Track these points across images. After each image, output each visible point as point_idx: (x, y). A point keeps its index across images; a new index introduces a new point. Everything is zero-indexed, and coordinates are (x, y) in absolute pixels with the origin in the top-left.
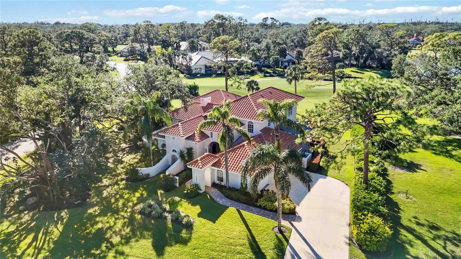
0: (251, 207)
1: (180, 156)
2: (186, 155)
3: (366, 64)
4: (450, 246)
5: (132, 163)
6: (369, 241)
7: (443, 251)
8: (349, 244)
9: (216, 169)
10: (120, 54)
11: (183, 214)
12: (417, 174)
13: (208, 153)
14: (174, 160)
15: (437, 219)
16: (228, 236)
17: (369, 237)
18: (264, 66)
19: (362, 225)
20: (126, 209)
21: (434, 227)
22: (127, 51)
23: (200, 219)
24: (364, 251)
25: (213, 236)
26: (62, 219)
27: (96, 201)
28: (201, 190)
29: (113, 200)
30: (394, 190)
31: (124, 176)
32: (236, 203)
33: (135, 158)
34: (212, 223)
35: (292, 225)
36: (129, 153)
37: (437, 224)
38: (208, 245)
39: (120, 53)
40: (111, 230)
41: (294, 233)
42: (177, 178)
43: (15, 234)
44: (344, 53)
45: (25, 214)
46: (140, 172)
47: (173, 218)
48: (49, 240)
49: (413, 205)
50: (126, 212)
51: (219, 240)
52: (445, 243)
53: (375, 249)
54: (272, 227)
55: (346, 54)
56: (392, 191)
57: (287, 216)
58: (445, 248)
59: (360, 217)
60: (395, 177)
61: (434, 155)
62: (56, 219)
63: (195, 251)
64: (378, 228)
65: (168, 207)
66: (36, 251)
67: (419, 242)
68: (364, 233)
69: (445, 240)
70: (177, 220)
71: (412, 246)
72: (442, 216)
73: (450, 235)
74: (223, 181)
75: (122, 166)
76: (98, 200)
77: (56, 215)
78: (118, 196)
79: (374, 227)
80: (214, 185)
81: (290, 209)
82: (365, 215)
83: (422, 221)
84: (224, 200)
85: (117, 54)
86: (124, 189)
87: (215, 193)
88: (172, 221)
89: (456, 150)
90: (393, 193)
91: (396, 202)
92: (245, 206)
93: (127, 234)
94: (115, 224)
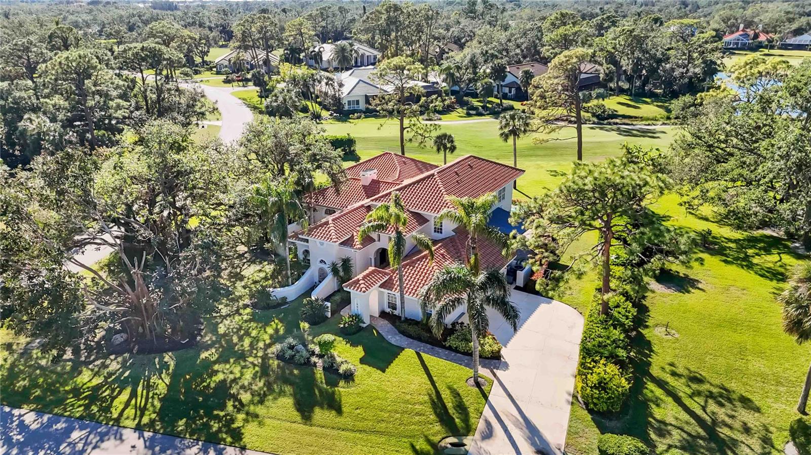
0: (437, 349)
1: (332, 270)
2: (341, 269)
3: (644, 90)
4: (712, 407)
5: (258, 279)
6: (598, 399)
7: (699, 412)
8: (572, 403)
9: (386, 291)
10: (215, 69)
11: (338, 360)
12: (691, 295)
13: (373, 268)
14: (322, 276)
15: (703, 365)
16: (404, 391)
17: (598, 392)
18: (467, 95)
19: (589, 376)
20: (255, 352)
21: (696, 379)
22: (227, 63)
23: (365, 366)
24: (591, 411)
25: (382, 390)
26: (166, 366)
27: (211, 339)
28: (364, 323)
29: (235, 339)
30: (650, 322)
31: (247, 301)
32: (416, 342)
33: (260, 271)
34: (381, 372)
35: (495, 375)
36: (252, 262)
37: (700, 375)
38: (375, 403)
39: (215, 67)
40: (237, 383)
41: (496, 386)
42: (329, 304)
43: (104, 389)
44: (607, 71)
45: (112, 360)
46: (273, 294)
47: (326, 365)
48: (153, 398)
49: (673, 345)
50: (256, 356)
51: (392, 396)
52: (706, 402)
53: (605, 409)
54: (467, 377)
55: (610, 72)
56: (647, 324)
57: (487, 361)
58: (704, 408)
59: (589, 365)
60: (655, 301)
61: (723, 264)
62: (158, 366)
63: (358, 411)
64: (611, 379)
65: (317, 350)
66: (138, 413)
67: (670, 399)
68: (591, 387)
69: (707, 397)
70: (331, 369)
71: (658, 405)
72: (712, 361)
73: (715, 390)
74: (396, 309)
75: (243, 283)
76: (214, 339)
77: (157, 360)
78: (242, 332)
79: (605, 379)
80: (383, 314)
81: (492, 352)
82: (595, 362)
83: (680, 370)
84: (398, 338)
85: (211, 69)
86: (250, 321)
87: (384, 327)
88: (324, 368)
89: (759, 256)
90: (647, 327)
91: (649, 341)
92: (429, 346)
93: (261, 389)
94: (242, 374)
